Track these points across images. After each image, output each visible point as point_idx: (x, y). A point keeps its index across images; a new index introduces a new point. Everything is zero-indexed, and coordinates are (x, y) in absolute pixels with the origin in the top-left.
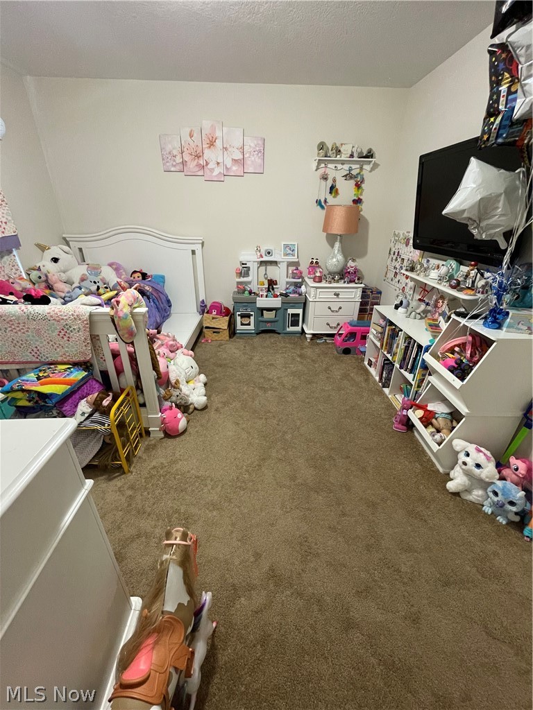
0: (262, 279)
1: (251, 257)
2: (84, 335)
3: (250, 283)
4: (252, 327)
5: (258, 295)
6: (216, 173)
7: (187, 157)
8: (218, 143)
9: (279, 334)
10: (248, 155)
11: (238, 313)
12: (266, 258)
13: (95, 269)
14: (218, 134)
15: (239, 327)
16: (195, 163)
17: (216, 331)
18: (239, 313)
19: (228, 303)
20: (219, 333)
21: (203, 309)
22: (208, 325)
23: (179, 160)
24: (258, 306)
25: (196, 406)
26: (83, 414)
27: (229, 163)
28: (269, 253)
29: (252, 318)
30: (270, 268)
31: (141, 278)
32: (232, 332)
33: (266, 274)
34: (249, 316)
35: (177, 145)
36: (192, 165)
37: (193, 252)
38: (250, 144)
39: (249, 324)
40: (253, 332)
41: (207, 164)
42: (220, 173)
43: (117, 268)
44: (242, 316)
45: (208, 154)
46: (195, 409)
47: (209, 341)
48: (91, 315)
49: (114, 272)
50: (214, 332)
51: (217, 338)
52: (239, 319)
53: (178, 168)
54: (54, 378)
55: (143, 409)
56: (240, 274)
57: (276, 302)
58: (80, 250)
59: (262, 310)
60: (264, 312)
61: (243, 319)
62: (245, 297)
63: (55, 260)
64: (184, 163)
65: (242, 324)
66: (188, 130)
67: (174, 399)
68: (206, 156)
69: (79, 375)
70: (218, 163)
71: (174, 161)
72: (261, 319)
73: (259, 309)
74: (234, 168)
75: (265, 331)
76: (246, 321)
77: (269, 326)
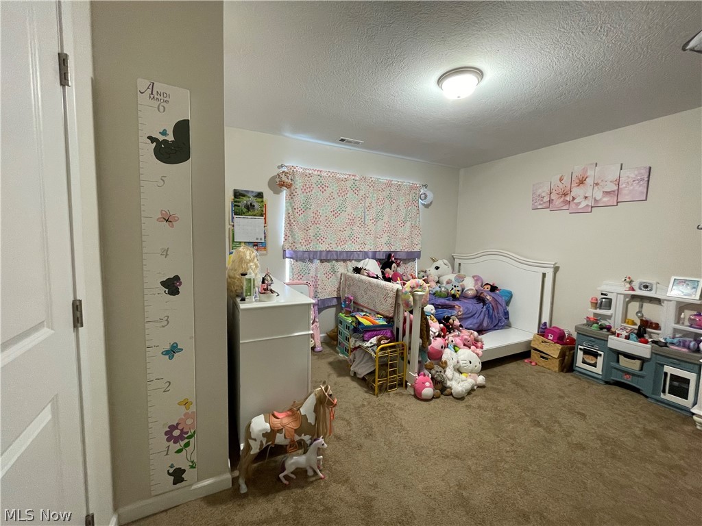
0: (632, 315)
1: (616, 289)
3: (609, 317)
4: (598, 370)
5: (614, 333)
6: (583, 204)
7: (553, 197)
8: (589, 181)
9: (647, 397)
10: (624, 186)
11: (580, 347)
12: (638, 292)
13: (461, 278)
14: (590, 173)
15: (579, 363)
16: (562, 199)
17: (544, 356)
18: (582, 347)
19: (569, 329)
20: (546, 359)
22: (536, 347)
23: (546, 199)
24: (609, 345)
25: (452, 391)
27: (599, 195)
28: (646, 287)
29: (600, 360)
30: (647, 306)
32: (567, 366)
33: (639, 312)
34: (596, 355)
35: (547, 189)
36: (558, 202)
37: (544, 275)
38: (629, 175)
39: (595, 365)
40: (600, 377)
41: (574, 199)
42: (587, 205)
43: (477, 279)
44: (586, 352)
45: (578, 192)
46: (451, 394)
47: (533, 364)
48: (398, 290)
50: (542, 357)
51: (543, 364)
52: (580, 355)
53: (544, 206)
54: (370, 318)
56: (596, 304)
57: (644, 350)
58: (460, 264)
59: (618, 353)
60: (621, 357)
61: (587, 356)
62: (595, 332)
63: (437, 268)
64: (551, 201)
65: (584, 362)
66: (558, 177)
68: (572, 194)
69: (382, 322)
70: (586, 197)
71: (542, 200)
72: (614, 364)
73: (612, 350)
74: (605, 199)
75: (617, 382)
76: (590, 359)
77: (627, 379)
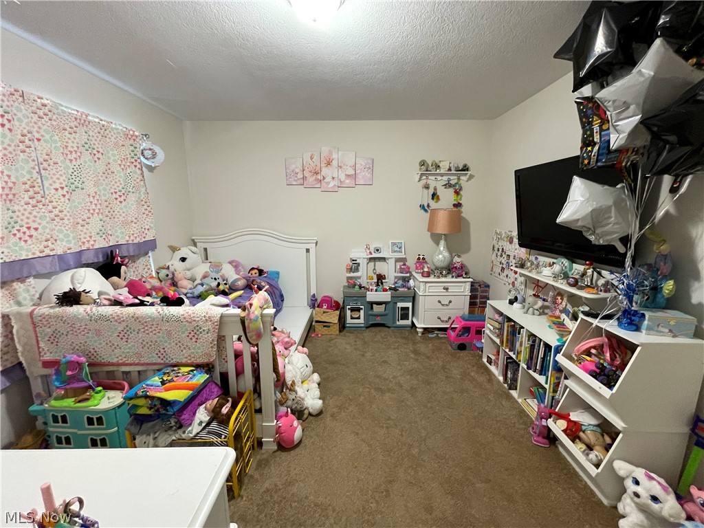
0: (371, 274)
1: (361, 254)
2: (212, 336)
3: (359, 278)
4: (362, 320)
5: (368, 289)
6: (331, 185)
7: (306, 174)
8: (335, 163)
9: (389, 327)
10: (359, 171)
11: (348, 307)
12: (374, 255)
13: (217, 267)
14: (335, 156)
15: (349, 320)
16: (314, 177)
17: (326, 324)
18: (349, 307)
19: (338, 297)
20: (329, 327)
21: (314, 303)
22: (319, 319)
23: (300, 176)
24: (367, 300)
25: (311, 411)
26: (201, 423)
27: (343, 177)
28: (378, 250)
29: (362, 312)
30: (378, 264)
31: (258, 274)
32: (342, 326)
33: (374, 269)
34: (358, 310)
35: (299, 165)
36: (311, 179)
37: (308, 250)
38: (361, 162)
39: (359, 318)
40: (363, 325)
41: (324, 178)
42: (335, 185)
43: (236, 265)
44: (352, 310)
45: (325, 171)
46: (310, 414)
47: (320, 336)
48: (222, 316)
49: (233, 269)
50: (324, 326)
51: (327, 332)
52: (349, 313)
53: (299, 182)
54: (179, 382)
55: (258, 416)
56: (350, 270)
57: (386, 296)
58: (206, 249)
59: (372, 304)
60: (374, 306)
61: (353, 313)
62: (355, 291)
63: (183, 259)
64: (304, 178)
65: (352, 318)
66: (310, 154)
67: (289, 403)
68: (323, 173)
69: (200, 378)
70: (333, 178)
71: (296, 177)
72: (370, 312)
73: (369, 302)
74: (347, 181)
75: (375, 325)
76: (356, 315)
77: (379, 320)
